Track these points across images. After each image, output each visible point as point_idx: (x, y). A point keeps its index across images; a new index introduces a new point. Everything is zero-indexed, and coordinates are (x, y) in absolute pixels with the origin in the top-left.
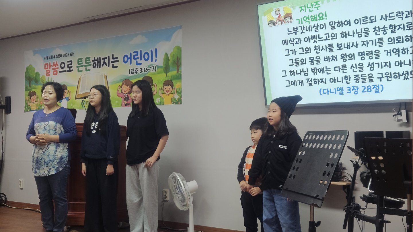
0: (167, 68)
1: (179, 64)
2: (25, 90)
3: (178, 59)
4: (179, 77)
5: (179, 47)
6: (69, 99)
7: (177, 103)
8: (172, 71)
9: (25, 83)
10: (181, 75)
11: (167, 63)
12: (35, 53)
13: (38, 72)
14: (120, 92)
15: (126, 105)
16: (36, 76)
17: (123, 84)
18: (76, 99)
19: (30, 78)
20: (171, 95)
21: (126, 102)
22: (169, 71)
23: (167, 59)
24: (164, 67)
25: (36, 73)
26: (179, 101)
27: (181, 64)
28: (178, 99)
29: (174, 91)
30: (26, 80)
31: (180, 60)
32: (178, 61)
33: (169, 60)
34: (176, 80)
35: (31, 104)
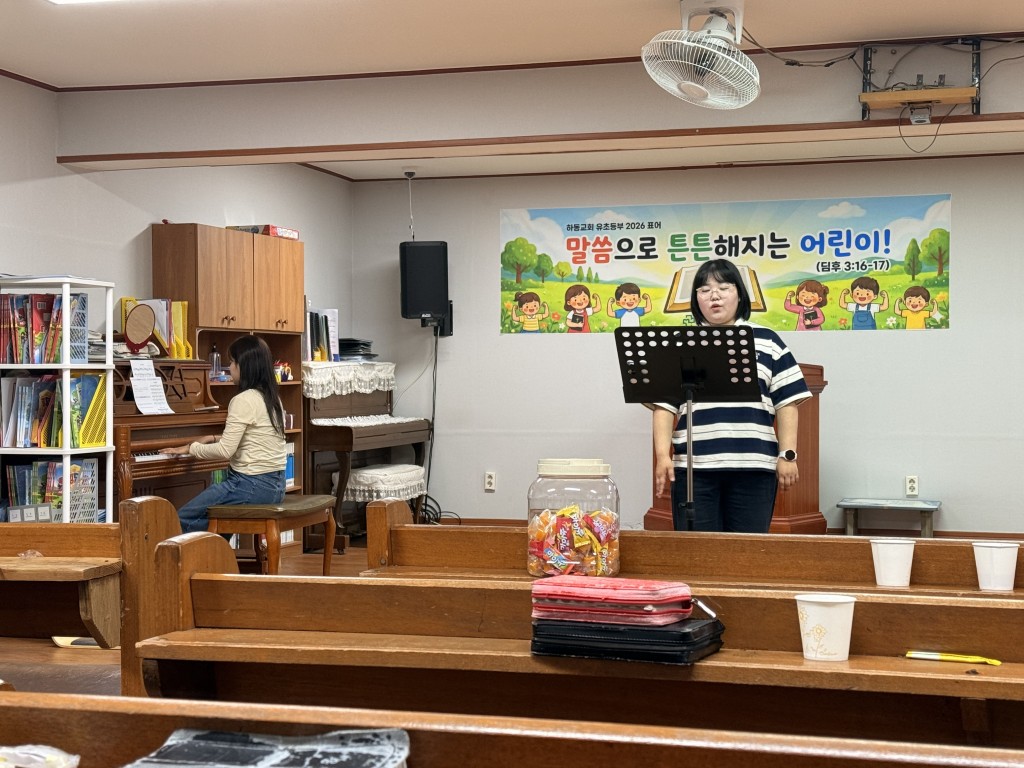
0: (914, 265)
1: (944, 261)
2: (503, 289)
3: (942, 252)
4: (944, 283)
5: (945, 231)
6: (646, 311)
7: (938, 327)
8: (926, 271)
9: (503, 274)
10: (947, 280)
11: (914, 256)
12: (535, 215)
13: (545, 255)
14: (794, 302)
15: (809, 327)
16: (539, 262)
17: (800, 289)
18: (666, 311)
19: (519, 266)
20: (925, 314)
21: (808, 322)
22: (919, 272)
23: (914, 250)
24: (907, 262)
25: (539, 256)
27: (949, 261)
28: (941, 320)
29: (931, 306)
30: (504, 268)
31: (946, 255)
32: (941, 256)
33: (919, 251)
34: (937, 289)
35: (522, 318)
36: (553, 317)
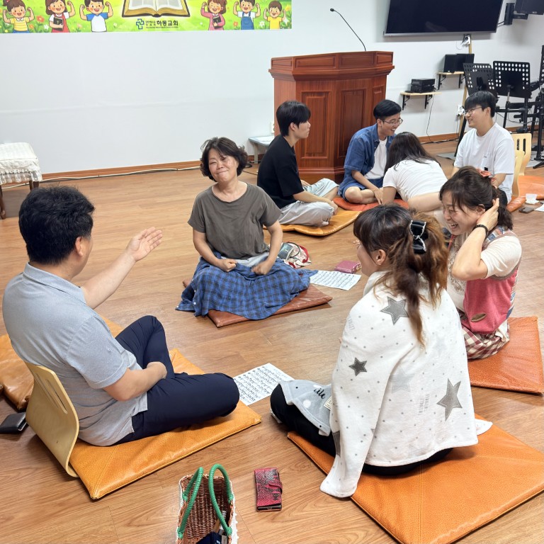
6: (109, 15)
7: (286, 28)
14: (206, 10)
15: (216, 28)
18: (123, 16)
20: (279, 19)
21: (216, 24)
26: (289, 26)
28: (288, 23)
29: (282, 14)
34: (285, 2)
35: (12, 21)
36: (38, 20)
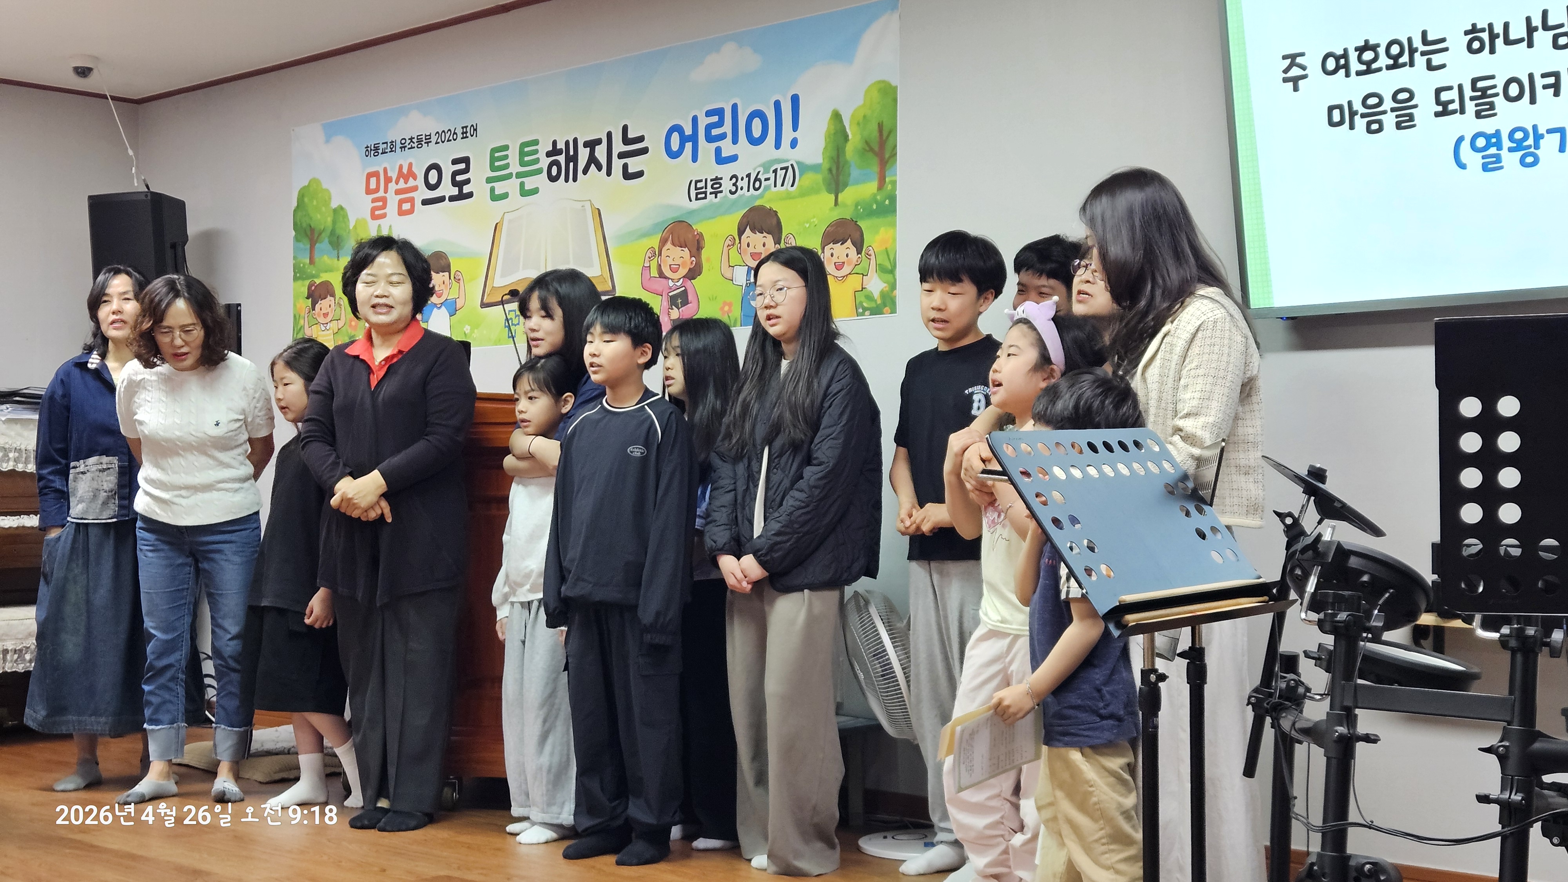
0: (838, 168)
1: (887, 156)
2: (296, 279)
3: (885, 134)
4: (886, 208)
5: (890, 85)
6: (459, 307)
7: (876, 311)
8: (857, 182)
9: (296, 249)
10: (893, 199)
11: (838, 150)
12: (331, 131)
13: (341, 208)
14: (654, 273)
16: (334, 222)
17: (663, 242)
18: (484, 305)
19: (312, 230)
20: (854, 282)
21: (676, 314)
22: (846, 185)
23: (838, 135)
24: (826, 166)
25: (335, 211)
26: (886, 304)
27: (896, 154)
29: (865, 262)
30: (297, 239)
31: (891, 139)
32: (882, 143)
33: (846, 138)
34: (875, 221)
35: (315, 330)
